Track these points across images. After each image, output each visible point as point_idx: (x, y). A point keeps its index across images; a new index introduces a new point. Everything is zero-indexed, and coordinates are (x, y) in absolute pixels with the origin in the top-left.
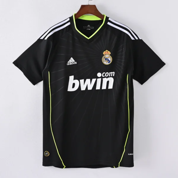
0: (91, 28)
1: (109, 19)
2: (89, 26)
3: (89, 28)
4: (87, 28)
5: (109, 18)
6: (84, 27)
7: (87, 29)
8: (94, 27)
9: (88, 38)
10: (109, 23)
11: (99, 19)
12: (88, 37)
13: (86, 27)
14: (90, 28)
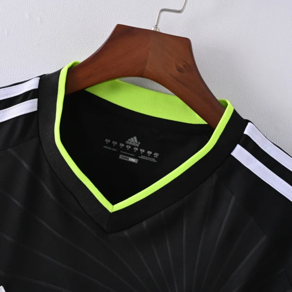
0: (145, 154)
1: (246, 132)
2: (134, 141)
3: (131, 152)
4: (124, 149)
5: (247, 122)
6: (110, 145)
7: (121, 157)
8: (156, 155)
9: (112, 208)
10: (240, 153)
11: (195, 119)
12: (113, 203)
13: (117, 147)
14: (136, 155)
